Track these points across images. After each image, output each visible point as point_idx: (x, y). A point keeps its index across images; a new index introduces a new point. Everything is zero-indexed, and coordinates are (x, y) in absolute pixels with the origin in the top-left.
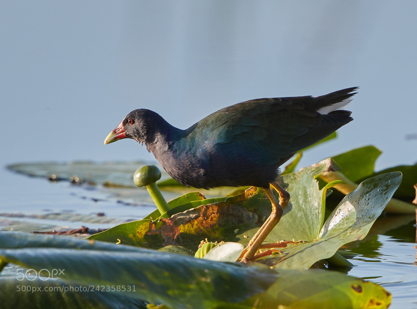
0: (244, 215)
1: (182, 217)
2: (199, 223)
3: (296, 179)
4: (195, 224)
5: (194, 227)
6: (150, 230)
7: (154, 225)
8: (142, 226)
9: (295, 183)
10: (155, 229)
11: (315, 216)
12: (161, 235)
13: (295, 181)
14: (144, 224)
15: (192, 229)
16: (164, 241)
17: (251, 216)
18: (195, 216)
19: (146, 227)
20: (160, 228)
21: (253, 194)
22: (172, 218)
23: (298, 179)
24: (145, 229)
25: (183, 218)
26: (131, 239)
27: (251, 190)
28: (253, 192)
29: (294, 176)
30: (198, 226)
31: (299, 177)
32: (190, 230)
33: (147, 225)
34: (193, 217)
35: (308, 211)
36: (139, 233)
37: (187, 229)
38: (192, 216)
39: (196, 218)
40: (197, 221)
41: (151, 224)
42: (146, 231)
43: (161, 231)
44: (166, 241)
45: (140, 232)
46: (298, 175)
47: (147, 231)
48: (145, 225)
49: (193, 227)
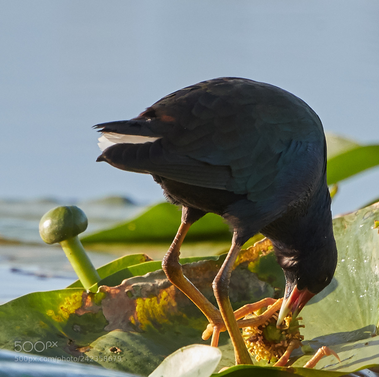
0: (250, 286)
1: (140, 284)
2: (171, 296)
3: (345, 228)
4: (163, 297)
5: (161, 302)
6: (83, 307)
7: (89, 298)
8: (68, 298)
9: (343, 234)
10: (91, 305)
12: (103, 315)
13: (343, 231)
14: (73, 295)
15: (157, 305)
16: (108, 324)
17: (263, 289)
18: (164, 283)
19: (76, 300)
20: (100, 303)
21: (267, 250)
22: (123, 285)
23: (348, 227)
24: (74, 304)
25: (142, 286)
26: (50, 317)
27: (265, 242)
28: (268, 246)
29: (341, 223)
30: (168, 301)
31: (351, 225)
32: (154, 308)
33: (77, 297)
34: (159, 285)
36: (64, 310)
37: (148, 305)
38: (159, 283)
39: (166, 286)
40: (167, 291)
41: (85, 296)
42: (76, 308)
43: (103, 307)
44: (111, 323)
45: (66, 308)
46: (348, 220)
47: (78, 307)
48: (74, 298)
49: (158, 302)
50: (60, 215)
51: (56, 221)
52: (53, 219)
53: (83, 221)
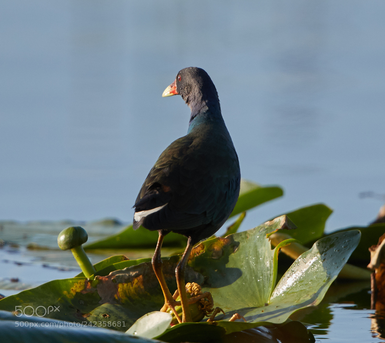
2: (140, 282)
3: (248, 238)
4: (135, 283)
5: (134, 286)
6: (85, 289)
7: (89, 283)
8: (76, 283)
9: (247, 242)
10: (90, 288)
11: (266, 278)
12: (98, 293)
14: (79, 281)
15: (131, 287)
17: (197, 277)
18: (136, 274)
19: (81, 285)
20: (96, 287)
21: (200, 252)
22: (110, 275)
25: (122, 276)
26: (65, 295)
27: (198, 248)
29: (245, 235)
30: (138, 285)
31: (251, 236)
32: (129, 289)
35: (258, 272)
38: (132, 274)
40: (137, 279)
41: (86, 282)
42: (81, 290)
43: (98, 289)
44: (103, 299)
45: (75, 289)
46: (250, 233)
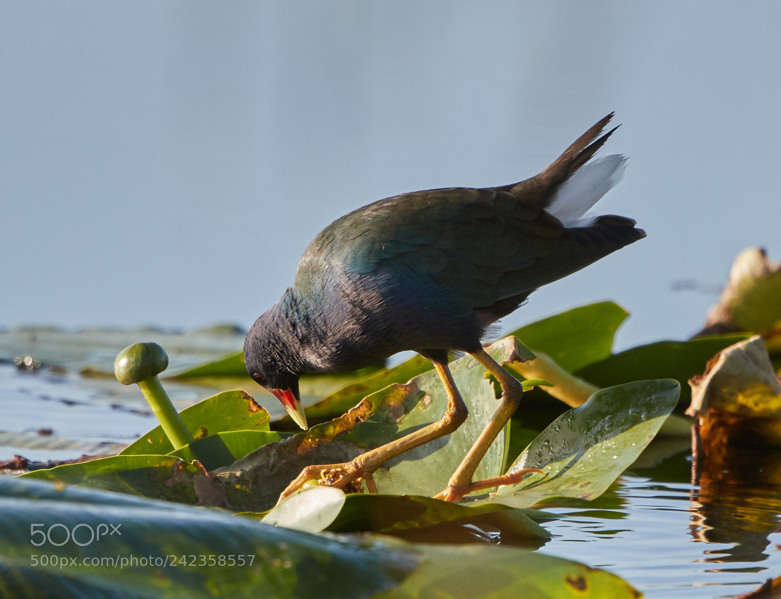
27: (361, 408)
28: (365, 412)
50: (137, 353)
51: (133, 359)
52: (129, 357)
53: (163, 359)
